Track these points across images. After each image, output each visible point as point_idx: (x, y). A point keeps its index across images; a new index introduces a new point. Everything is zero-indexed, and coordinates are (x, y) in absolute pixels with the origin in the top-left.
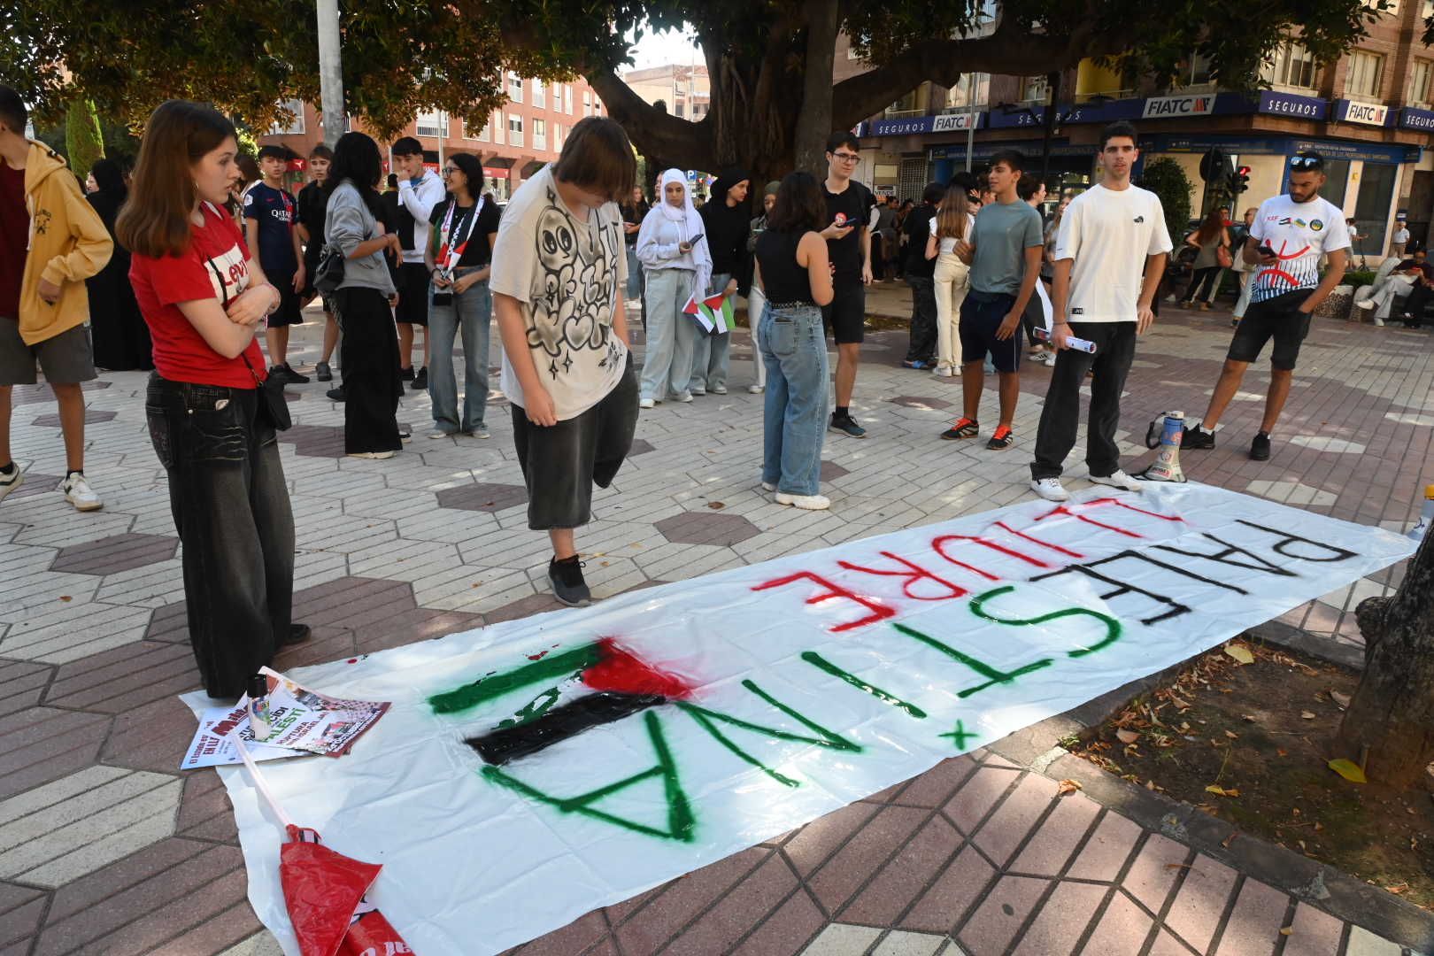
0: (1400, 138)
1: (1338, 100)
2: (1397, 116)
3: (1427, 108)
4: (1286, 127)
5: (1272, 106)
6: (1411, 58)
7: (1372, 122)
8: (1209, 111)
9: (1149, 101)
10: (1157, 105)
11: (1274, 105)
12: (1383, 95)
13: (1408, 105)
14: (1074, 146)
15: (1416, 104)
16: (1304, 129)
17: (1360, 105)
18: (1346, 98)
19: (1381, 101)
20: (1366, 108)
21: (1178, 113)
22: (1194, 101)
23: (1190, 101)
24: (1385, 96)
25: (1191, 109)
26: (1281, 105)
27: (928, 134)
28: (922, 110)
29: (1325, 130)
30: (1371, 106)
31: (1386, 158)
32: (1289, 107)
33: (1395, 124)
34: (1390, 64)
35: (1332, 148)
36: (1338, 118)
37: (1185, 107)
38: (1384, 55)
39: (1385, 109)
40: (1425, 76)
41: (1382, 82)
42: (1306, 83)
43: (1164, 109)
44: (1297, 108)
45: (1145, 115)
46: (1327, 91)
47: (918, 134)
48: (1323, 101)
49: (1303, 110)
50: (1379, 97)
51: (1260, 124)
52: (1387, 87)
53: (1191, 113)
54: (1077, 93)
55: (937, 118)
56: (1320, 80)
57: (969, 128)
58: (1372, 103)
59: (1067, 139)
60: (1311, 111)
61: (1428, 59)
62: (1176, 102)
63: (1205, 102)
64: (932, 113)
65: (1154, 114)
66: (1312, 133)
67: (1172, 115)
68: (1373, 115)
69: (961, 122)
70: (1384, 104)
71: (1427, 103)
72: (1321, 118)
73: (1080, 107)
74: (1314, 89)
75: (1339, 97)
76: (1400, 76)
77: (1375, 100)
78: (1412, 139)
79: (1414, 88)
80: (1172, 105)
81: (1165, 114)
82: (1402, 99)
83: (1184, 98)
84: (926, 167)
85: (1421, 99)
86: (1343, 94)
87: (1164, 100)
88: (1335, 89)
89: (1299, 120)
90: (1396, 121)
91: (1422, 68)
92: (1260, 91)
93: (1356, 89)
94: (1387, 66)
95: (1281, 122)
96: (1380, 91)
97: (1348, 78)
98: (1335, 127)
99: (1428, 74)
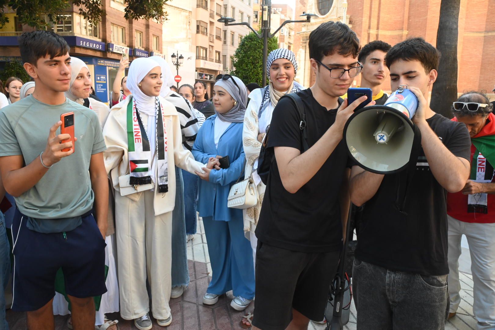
1: (109, 43)
2: (133, 52)
3: (143, 49)
4: (90, 53)
6: (134, 30)
11: (83, 43)
12: (126, 43)
13: (136, 48)
15: (139, 48)
16: (98, 54)
17: (118, 46)
18: (112, 43)
19: (126, 46)
20: (121, 48)
24: (128, 44)
26: (86, 44)
29: (106, 55)
30: (123, 47)
32: (89, 44)
33: (133, 54)
34: (127, 32)
35: (111, 63)
36: (111, 50)
38: (124, 28)
39: (128, 48)
40: (140, 38)
41: (125, 38)
42: (96, 36)
44: (93, 45)
46: (104, 40)
48: (104, 43)
49: (96, 46)
50: (125, 44)
51: (79, 51)
52: (127, 40)
56: (101, 36)
58: (123, 46)
60: (99, 47)
61: (140, 31)
66: (102, 56)
68: (124, 50)
70: (128, 46)
71: (143, 47)
72: (104, 50)
74: (99, 38)
75: (110, 42)
76: (131, 36)
77: (124, 45)
79: (137, 41)
82: (134, 45)
85: (141, 46)
86: (111, 42)
88: (108, 39)
89: (95, 50)
90: (133, 53)
91: (139, 34)
92: (75, 37)
93: (116, 40)
94: (126, 32)
95: (87, 51)
96: (125, 42)
97: (112, 35)
98: (110, 54)
99: (141, 37)
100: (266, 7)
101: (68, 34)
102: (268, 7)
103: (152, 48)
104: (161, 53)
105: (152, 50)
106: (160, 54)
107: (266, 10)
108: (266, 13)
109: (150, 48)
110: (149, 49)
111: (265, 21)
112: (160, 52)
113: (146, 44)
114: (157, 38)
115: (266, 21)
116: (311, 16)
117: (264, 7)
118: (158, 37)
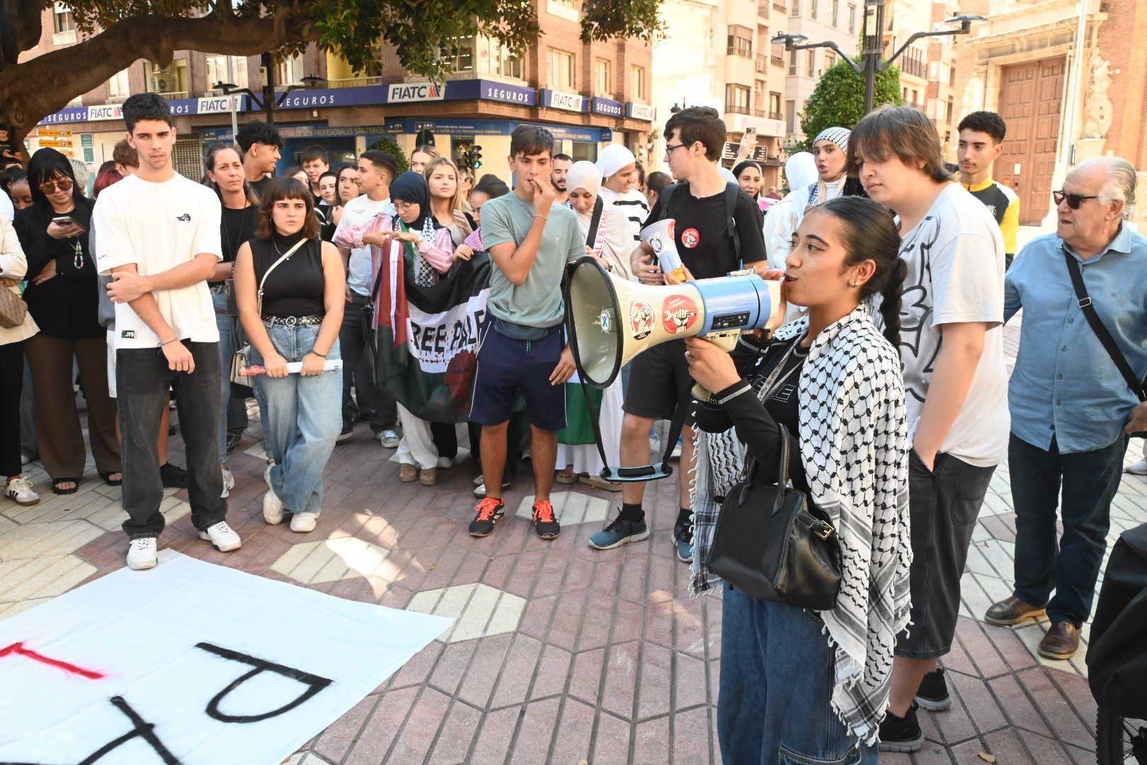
0: (594, 121)
1: (543, 90)
2: (590, 104)
3: (611, 98)
4: (506, 111)
5: (492, 94)
6: (593, 57)
7: (572, 109)
8: (442, 97)
9: (392, 87)
10: (398, 91)
11: (493, 92)
12: (577, 87)
13: (596, 95)
14: (333, 128)
15: (602, 95)
16: (522, 113)
17: (561, 94)
18: (549, 88)
19: (577, 92)
20: (566, 97)
21: (417, 99)
22: (428, 88)
23: (425, 87)
24: (580, 88)
25: (427, 95)
26: (499, 92)
27: (193, 116)
28: (186, 92)
29: (537, 114)
30: (569, 96)
31: (588, 137)
32: (505, 94)
33: (589, 109)
34: (579, 61)
36: (546, 104)
37: (422, 94)
38: (574, 53)
39: (581, 97)
40: (606, 74)
41: (575, 76)
42: (518, 76)
43: (404, 95)
44: (512, 95)
45: (390, 100)
46: (534, 83)
47: (183, 116)
48: (532, 90)
49: (517, 97)
50: (575, 88)
51: (484, 109)
52: (579, 80)
53: (427, 98)
54: (329, 78)
55: (200, 100)
56: (528, 76)
57: (231, 110)
58: (570, 93)
59: (326, 122)
60: (524, 98)
61: (605, 59)
62: (414, 88)
63: (437, 88)
64: (195, 95)
65: (397, 99)
66: (528, 117)
67: (412, 100)
68: (572, 102)
69: (224, 105)
70: (580, 94)
71: (610, 94)
72: (532, 105)
73: (333, 91)
74: (524, 80)
75: (545, 88)
76: (587, 71)
77: (572, 90)
78: (604, 123)
79: (599, 82)
80: (411, 91)
81: (406, 99)
82: (592, 89)
83: (420, 85)
84: (201, 149)
85: (606, 91)
86: (547, 86)
87: (404, 86)
88: (540, 80)
89: (515, 105)
90: (590, 107)
91: (602, 66)
92: (480, 80)
93: (556, 81)
94: (577, 63)
95: (501, 107)
96: (575, 84)
97: (549, 71)
98: (545, 112)
99: (608, 71)
100: (873, 8)
101: (465, 75)
102: (878, 7)
103: (629, 93)
104: (649, 104)
105: (630, 99)
106: (646, 107)
107: (872, 14)
108: (872, 20)
109: (626, 94)
110: (623, 96)
111: (869, 37)
112: (645, 102)
113: (618, 86)
114: (641, 72)
115: (873, 36)
116: (972, 21)
117: (869, 8)
118: (643, 68)
